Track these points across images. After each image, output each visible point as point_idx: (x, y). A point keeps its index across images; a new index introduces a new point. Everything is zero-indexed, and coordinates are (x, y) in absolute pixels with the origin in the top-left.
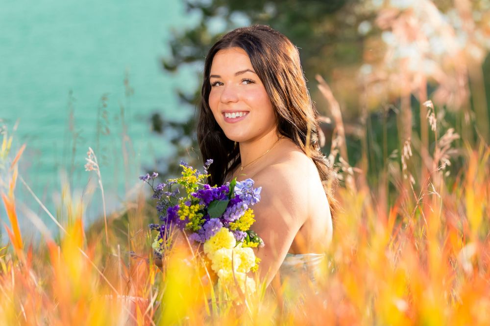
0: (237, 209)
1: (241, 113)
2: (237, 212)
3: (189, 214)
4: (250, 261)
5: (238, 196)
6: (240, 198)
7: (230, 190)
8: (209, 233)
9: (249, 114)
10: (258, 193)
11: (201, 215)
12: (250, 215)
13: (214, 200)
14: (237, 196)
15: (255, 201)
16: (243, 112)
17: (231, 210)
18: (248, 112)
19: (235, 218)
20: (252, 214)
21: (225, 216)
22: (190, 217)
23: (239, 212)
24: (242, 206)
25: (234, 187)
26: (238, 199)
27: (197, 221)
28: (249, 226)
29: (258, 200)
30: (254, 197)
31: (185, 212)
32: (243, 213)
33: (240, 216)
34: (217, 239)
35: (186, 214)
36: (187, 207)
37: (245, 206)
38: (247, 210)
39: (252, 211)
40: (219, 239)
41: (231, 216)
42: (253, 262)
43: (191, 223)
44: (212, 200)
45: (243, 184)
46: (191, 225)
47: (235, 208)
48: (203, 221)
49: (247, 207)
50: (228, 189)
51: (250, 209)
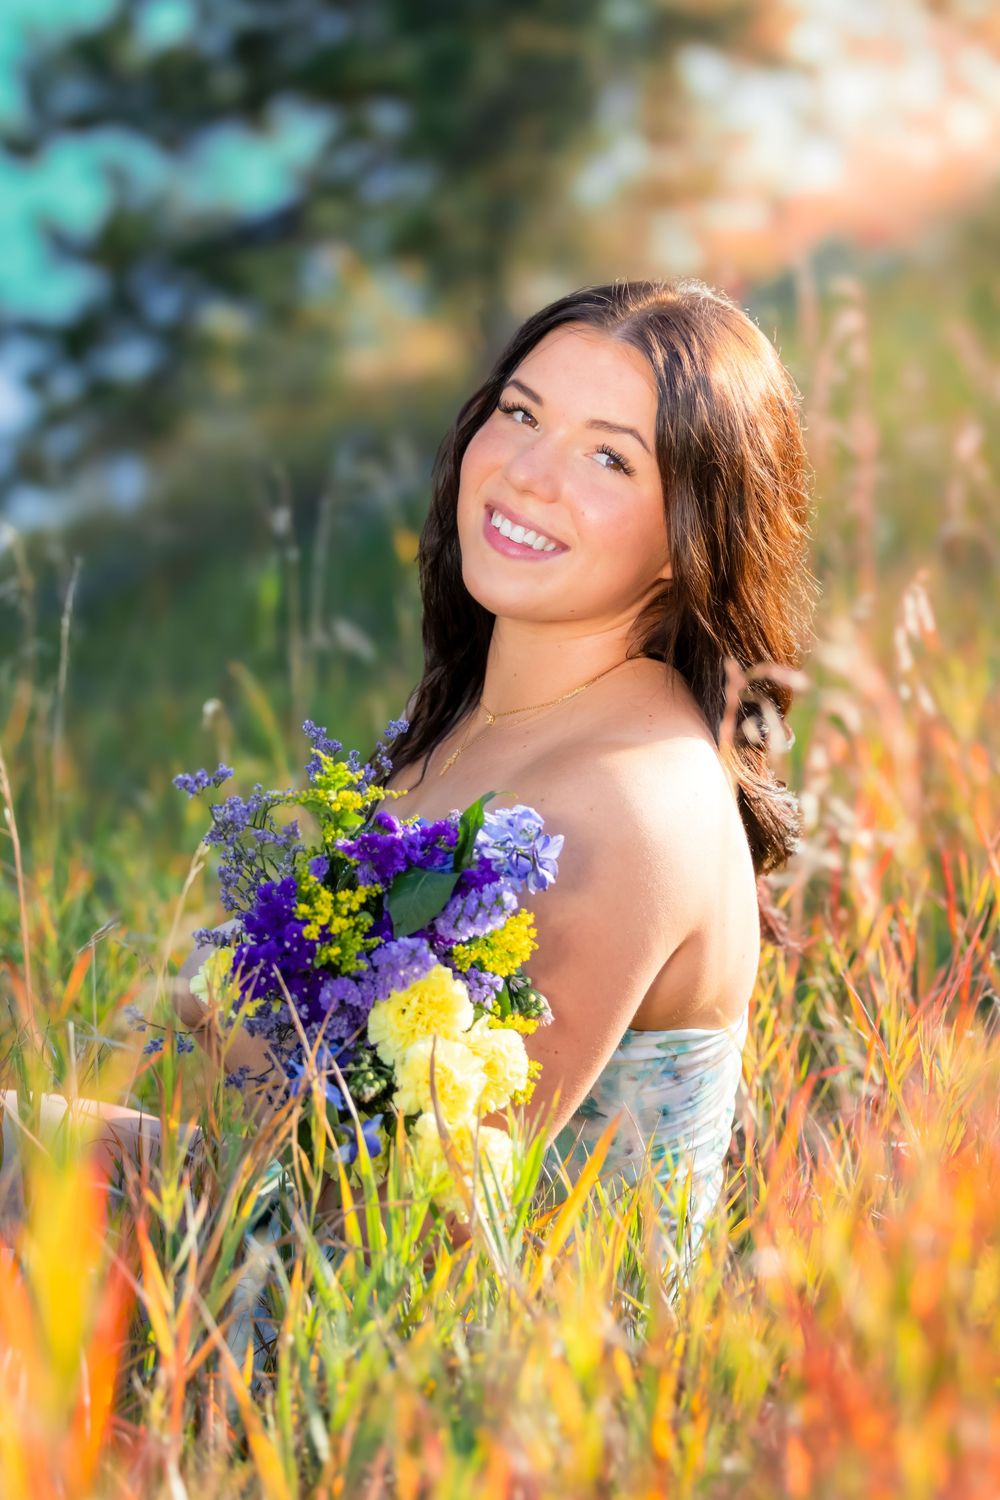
0: (480, 905)
1: (542, 540)
2: (480, 915)
3: (331, 920)
4: (511, 1074)
5: (489, 860)
6: (494, 868)
7: (460, 839)
8: (388, 980)
9: (565, 556)
10: (551, 853)
11: (367, 920)
12: (524, 928)
13: (408, 870)
14: (485, 863)
15: (541, 882)
16: (551, 538)
17: (459, 907)
18: (563, 547)
19: (471, 932)
20: (529, 927)
21: (441, 924)
22: (334, 930)
23: (489, 915)
24: (498, 896)
25: (475, 833)
26: (488, 873)
27: (356, 944)
28: (518, 963)
29: (550, 878)
30: (541, 870)
31: (321, 913)
32: (501, 921)
33: (489, 929)
34: (414, 1002)
35: (322, 921)
36: (326, 895)
37: (509, 897)
38: (515, 913)
39: (530, 919)
40: (420, 1001)
41: (461, 924)
42: (520, 1076)
43: (335, 951)
44: (402, 868)
45: (505, 825)
46: (336, 957)
47: (475, 903)
48: (375, 941)
49: (515, 905)
50: (453, 833)
51: (524, 910)
